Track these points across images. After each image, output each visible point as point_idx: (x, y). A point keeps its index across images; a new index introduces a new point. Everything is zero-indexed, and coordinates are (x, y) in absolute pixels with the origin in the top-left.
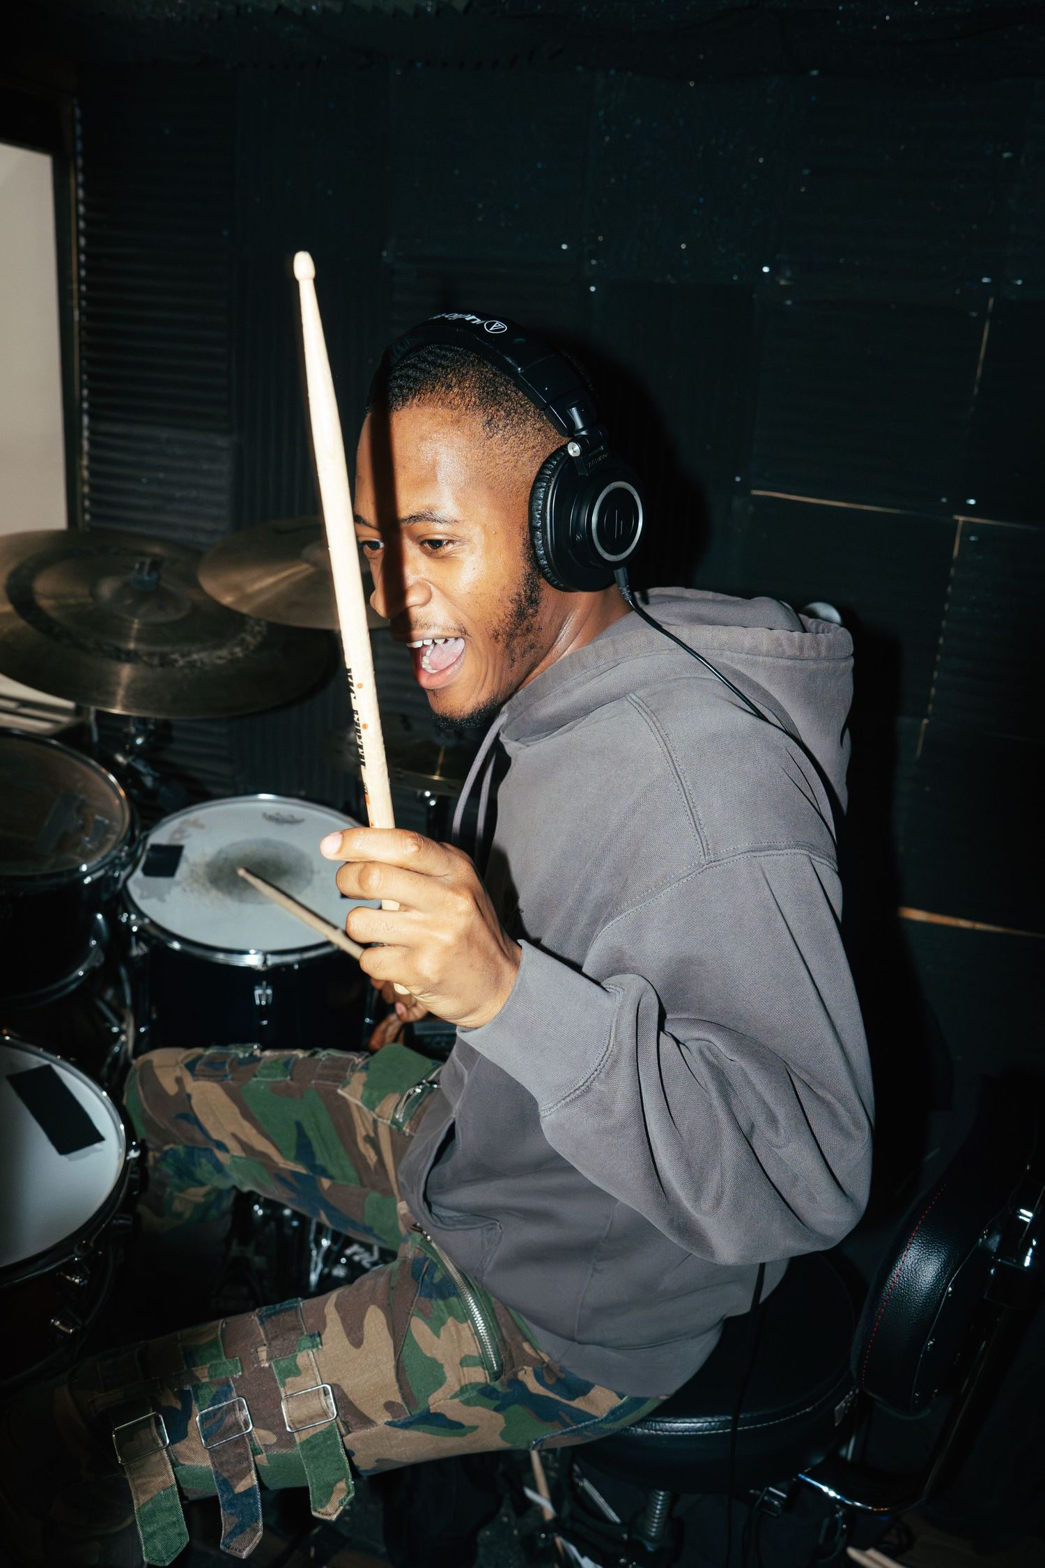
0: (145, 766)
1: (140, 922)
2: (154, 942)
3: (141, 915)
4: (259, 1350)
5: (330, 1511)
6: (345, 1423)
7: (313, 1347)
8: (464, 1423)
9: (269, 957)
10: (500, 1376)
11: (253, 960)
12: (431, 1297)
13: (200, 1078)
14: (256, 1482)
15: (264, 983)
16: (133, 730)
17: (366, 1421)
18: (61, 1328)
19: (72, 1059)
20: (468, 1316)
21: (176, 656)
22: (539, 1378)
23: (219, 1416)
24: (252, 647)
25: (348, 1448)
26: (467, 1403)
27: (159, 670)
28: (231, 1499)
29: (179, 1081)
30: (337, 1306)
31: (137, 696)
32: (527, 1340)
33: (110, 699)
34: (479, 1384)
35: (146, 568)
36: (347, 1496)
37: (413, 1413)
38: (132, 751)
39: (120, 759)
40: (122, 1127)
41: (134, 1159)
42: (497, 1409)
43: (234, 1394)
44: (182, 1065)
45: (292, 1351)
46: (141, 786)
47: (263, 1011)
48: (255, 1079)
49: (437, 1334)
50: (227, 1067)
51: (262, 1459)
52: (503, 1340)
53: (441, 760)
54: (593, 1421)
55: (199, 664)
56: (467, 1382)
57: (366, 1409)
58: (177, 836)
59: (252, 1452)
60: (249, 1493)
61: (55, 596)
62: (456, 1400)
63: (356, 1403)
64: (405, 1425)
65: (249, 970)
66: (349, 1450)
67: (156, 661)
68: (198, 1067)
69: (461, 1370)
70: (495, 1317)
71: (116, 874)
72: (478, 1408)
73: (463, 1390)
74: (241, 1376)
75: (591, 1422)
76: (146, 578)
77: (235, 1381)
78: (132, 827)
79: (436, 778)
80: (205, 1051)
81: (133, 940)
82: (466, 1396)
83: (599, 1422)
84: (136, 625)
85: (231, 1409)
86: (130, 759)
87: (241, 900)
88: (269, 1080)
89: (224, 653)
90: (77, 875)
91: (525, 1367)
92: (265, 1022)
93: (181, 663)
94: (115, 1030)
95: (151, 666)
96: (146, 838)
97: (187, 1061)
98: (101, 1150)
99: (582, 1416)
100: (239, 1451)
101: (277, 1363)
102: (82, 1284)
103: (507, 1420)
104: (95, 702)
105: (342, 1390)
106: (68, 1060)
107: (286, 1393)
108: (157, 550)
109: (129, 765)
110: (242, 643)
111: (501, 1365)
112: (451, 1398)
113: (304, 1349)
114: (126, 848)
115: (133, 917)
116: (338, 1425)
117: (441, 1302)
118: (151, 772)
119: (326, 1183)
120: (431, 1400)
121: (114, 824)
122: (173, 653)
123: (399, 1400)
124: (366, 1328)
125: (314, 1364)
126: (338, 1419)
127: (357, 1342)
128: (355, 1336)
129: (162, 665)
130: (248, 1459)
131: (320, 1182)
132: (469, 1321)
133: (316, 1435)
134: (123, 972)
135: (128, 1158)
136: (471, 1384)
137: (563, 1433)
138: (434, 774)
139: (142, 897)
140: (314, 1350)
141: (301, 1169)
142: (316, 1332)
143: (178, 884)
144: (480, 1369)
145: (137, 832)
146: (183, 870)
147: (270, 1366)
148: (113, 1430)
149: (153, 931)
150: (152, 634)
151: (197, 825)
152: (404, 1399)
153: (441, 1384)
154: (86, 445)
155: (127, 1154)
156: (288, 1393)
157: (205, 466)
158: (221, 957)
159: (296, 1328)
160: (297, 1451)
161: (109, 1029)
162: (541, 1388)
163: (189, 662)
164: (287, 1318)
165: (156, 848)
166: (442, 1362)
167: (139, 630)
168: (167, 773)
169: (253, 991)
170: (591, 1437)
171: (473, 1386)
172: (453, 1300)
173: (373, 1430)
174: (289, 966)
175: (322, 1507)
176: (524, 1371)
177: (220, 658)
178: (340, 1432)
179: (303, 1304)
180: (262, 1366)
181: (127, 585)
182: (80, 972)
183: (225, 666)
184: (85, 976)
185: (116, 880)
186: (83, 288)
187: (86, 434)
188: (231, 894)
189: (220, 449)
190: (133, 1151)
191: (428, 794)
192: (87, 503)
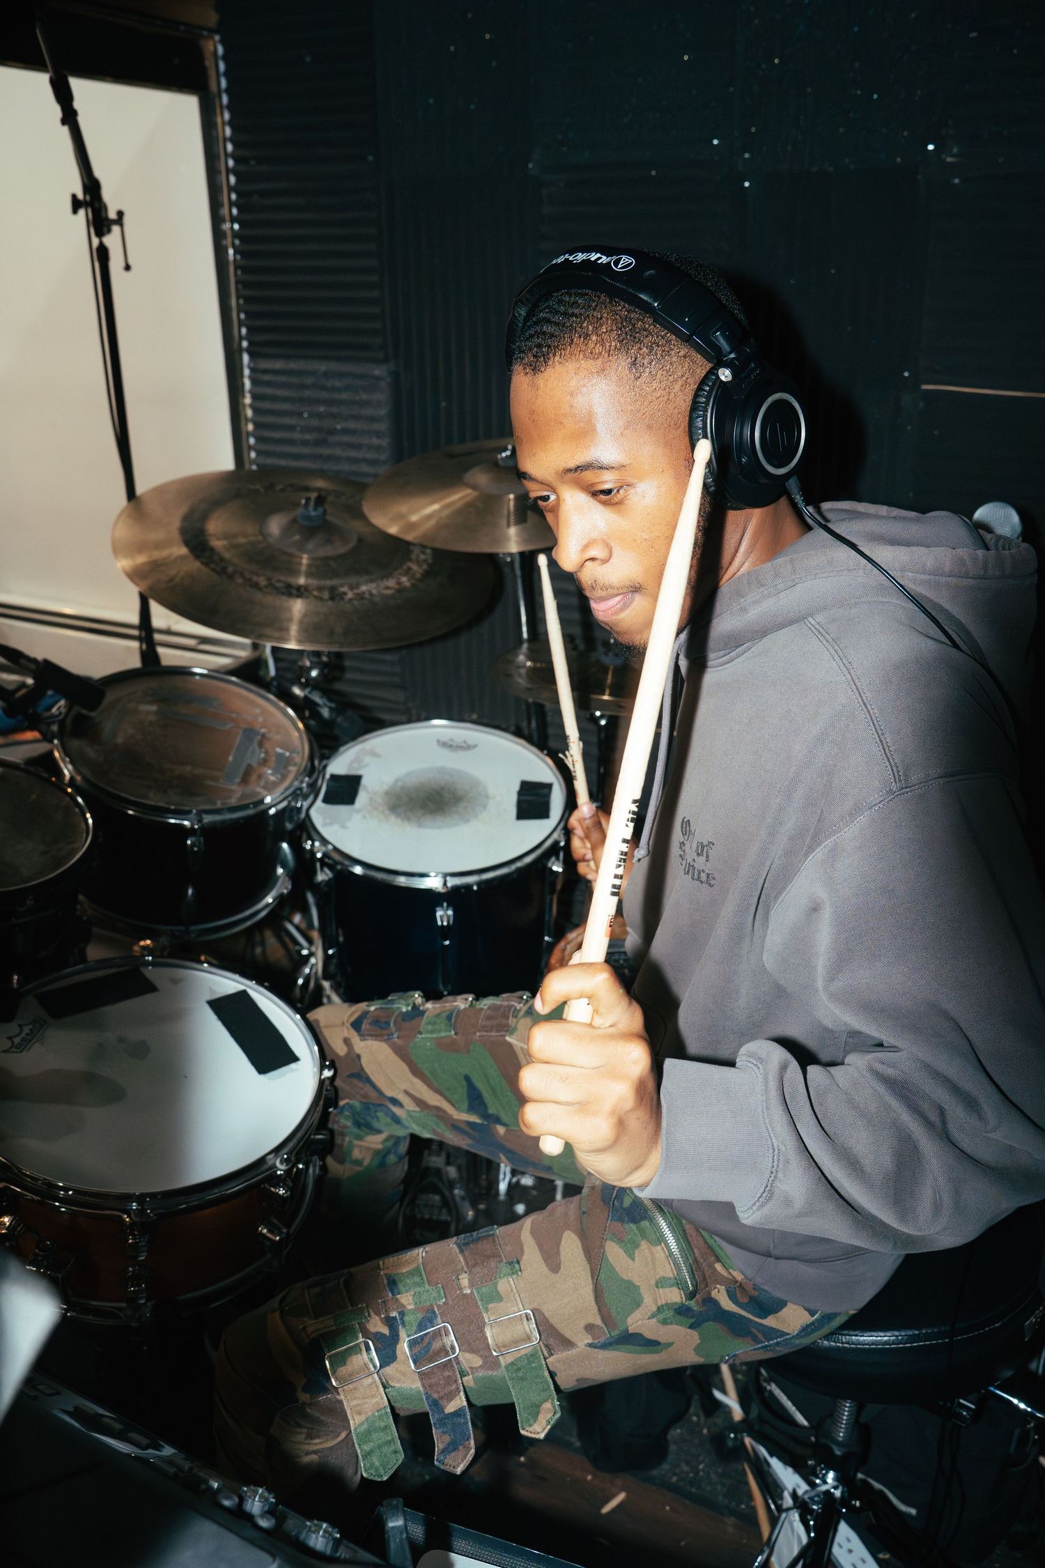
0: (322, 697)
1: (324, 849)
2: (339, 867)
3: (325, 842)
4: (460, 1277)
5: (537, 1428)
6: (547, 1346)
7: (513, 1273)
8: (660, 1341)
9: (448, 878)
11: (434, 883)
12: (622, 1221)
14: (465, 1403)
15: (445, 904)
16: (308, 664)
17: (568, 1343)
18: (269, 1235)
19: (266, 984)
20: (661, 1239)
21: (344, 589)
23: (426, 1341)
24: (418, 576)
25: (551, 1369)
26: (664, 1322)
27: (330, 603)
28: (442, 1418)
31: (310, 630)
33: (283, 633)
34: (676, 1303)
35: (312, 503)
36: (554, 1415)
37: (612, 1334)
38: (308, 684)
39: (297, 691)
40: (316, 1048)
42: (691, 1327)
43: (439, 1320)
45: (492, 1277)
46: (316, 714)
47: (445, 932)
51: (468, 1380)
53: (609, 680)
54: (785, 1337)
55: (367, 596)
56: (664, 1302)
57: (568, 1334)
58: (356, 765)
59: (460, 1374)
60: (458, 1413)
61: (225, 536)
62: (654, 1320)
64: (604, 1346)
65: (429, 892)
67: (326, 595)
70: (687, 1239)
71: (299, 805)
72: (674, 1327)
74: (444, 1303)
75: (782, 1339)
76: (313, 513)
77: (439, 1307)
78: (311, 758)
79: (606, 697)
81: (318, 865)
82: (661, 1317)
83: (791, 1338)
84: (305, 560)
85: (437, 1334)
86: (307, 691)
87: (420, 826)
89: (391, 583)
90: (262, 807)
92: (447, 943)
93: (350, 595)
94: (305, 952)
95: (321, 599)
96: (325, 767)
98: (297, 1070)
99: (771, 1333)
100: (447, 1373)
101: (477, 1289)
102: (285, 1195)
104: (269, 638)
105: (543, 1314)
106: (262, 985)
107: (489, 1318)
108: (320, 483)
109: (306, 697)
110: (408, 572)
111: (696, 1286)
112: (649, 1319)
114: (307, 779)
115: (317, 844)
116: (541, 1350)
117: (633, 1226)
118: (329, 704)
120: (630, 1320)
121: (295, 756)
122: (342, 586)
123: (599, 1322)
124: (563, 1253)
125: (515, 1290)
126: (541, 1343)
127: (555, 1267)
128: (552, 1261)
129: (332, 599)
130: (456, 1381)
132: (663, 1244)
134: (310, 899)
135: (322, 1077)
137: (755, 1349)
138: (604, 695)
139: (325, 825)
140: (514, 1277)
142: (515, 1260)
143: (358, 811)
144: (675, 1290)
145: (316, 763)
146: (362, 798)
147: (472, 1291)
149: (337, 857)
150: (322, 568)
151: (375, 754)
152: (603, 1320)
153: (638, 1305)
154: (247, 384)
155: (321, 1074)
157: (364, 397)
158: (402, 881)
159: (496, 1255)
161: (299, 952)
162: (734, 1306)
163: (358, 594)
164: (485, 1246)
165: (333, 777)
166: (637, 1284)
167: (309, 566)
168: (343, 704)
169: (435, 912)
170: (782, 1351)
172: (645, 1224)
174: (468, 887)
175: (531, 1425)
176: (717, 1290)
177: (387, 588)
178: (543, 1355)
180: (464, 1292)
181: (294, 521)
182: (269, 900)
183: (393, 596)
184: (275, 903)
185: (299, 810)
186: (236, 226)
187: (247, 372)
188: (409, 819)
189: (378, 378)
190: (326, 1070)
191: (598, 713)
192: (252, 441)
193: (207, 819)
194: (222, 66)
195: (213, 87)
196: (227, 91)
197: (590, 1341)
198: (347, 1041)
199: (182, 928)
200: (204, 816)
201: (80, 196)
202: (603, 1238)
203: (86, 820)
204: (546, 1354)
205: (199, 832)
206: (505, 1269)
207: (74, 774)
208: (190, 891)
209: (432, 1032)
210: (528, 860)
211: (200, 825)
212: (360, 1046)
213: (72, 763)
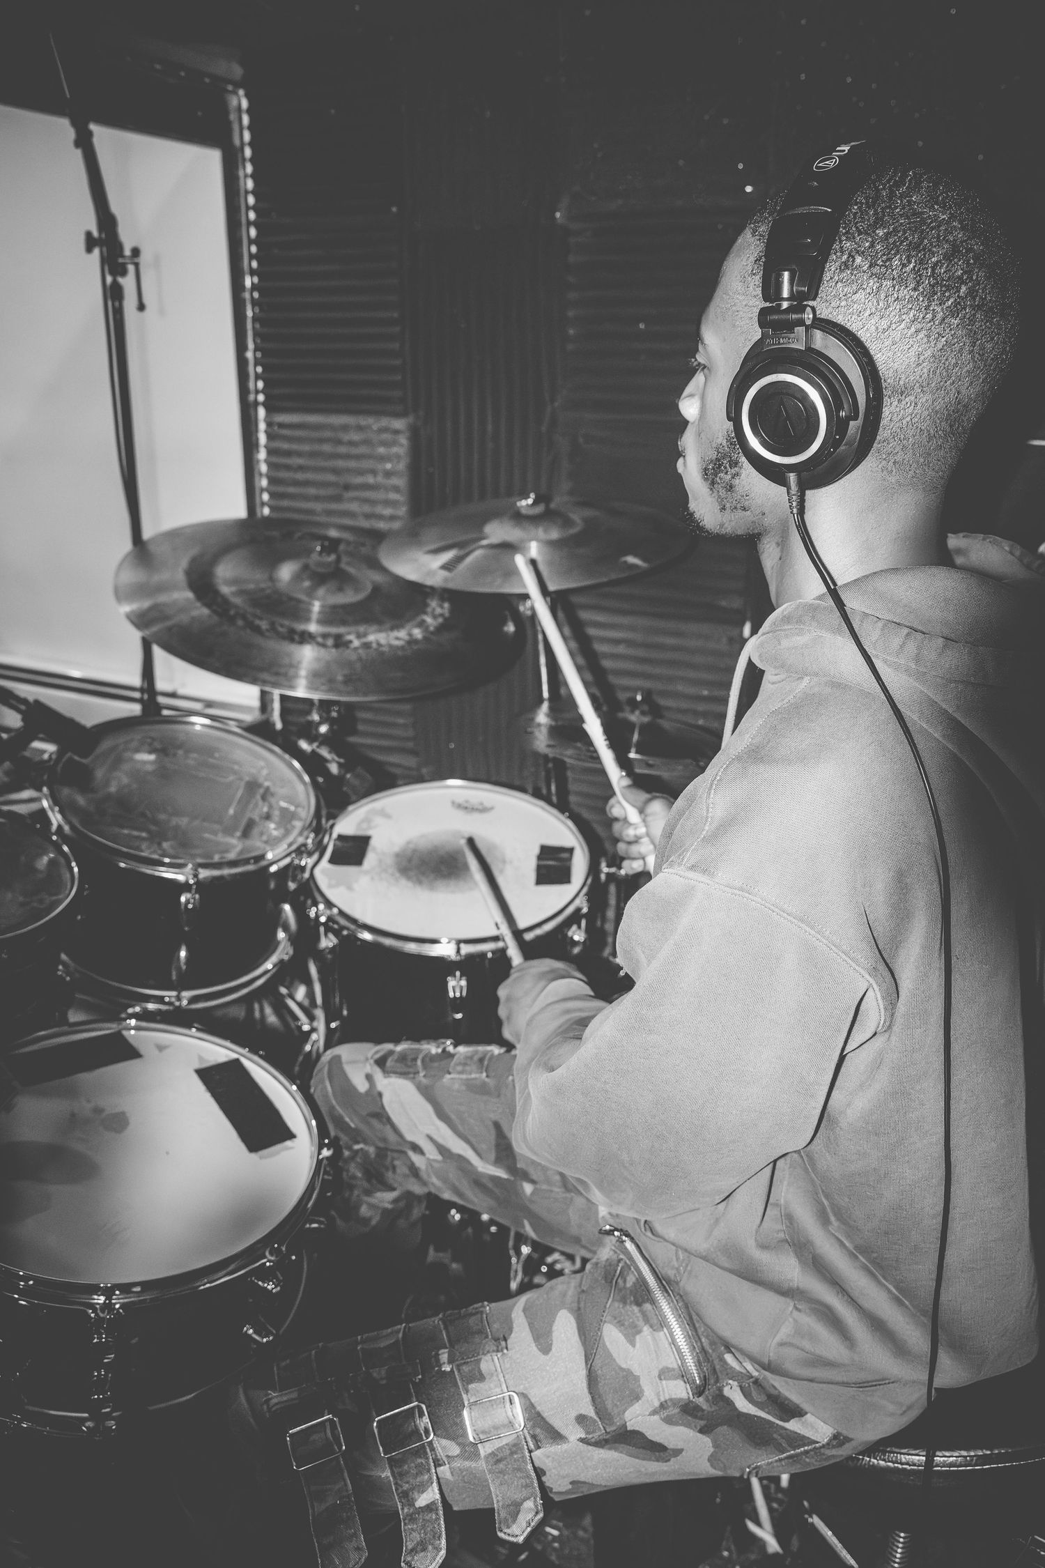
0: (330, 752)
1: (328, 912)
2: (345, 933)
3: (329, 904)
5: (517, 1532)
6: (534, 1437)
7: (498, 1351)
8: (666, 1444)
9: (462, 945)
10: (703, 1391)
11: (445, 950)
12: (625, 1303)
13: (391, 1075)
14: (438, 1496)
15: (458, 973)
16: (317, 716)
17: (557, 1436)
18: (256, 1337)
19: (261, 1052)
21: (351, 637)
22: (746, 1394)
24: (432, 629)
25: (536, 1465)
26: (669, 1421)
27: (335, 652)
28: (413, 1513)
29: (369, 1077)
30: (524, 1310)
31: (319, 677)
33: (290, 682)
34: (681, 1400)
36: (535, 1516)
37: (608, 1430)
38: (317, 739)
39: (304, 745)
40: (314, 1123)
41: (327, 1158)
42: (701, 1431)
44: (372, 1061)
45: (473, 1356)
46: (326, 772)
47: (457, 1004)
48: (448, 1076)
49: (633, 1344)
50: (419, 1062)
52: (703, 1350)
53: (636, 737)
54: (813, 1446)
55: (374, 645)
57: (557, 1423)
58: (364, 825)
59: (434, 1462)
60: (430, 1508)
61: (234, 582)
62: (656, 1417)
63: (545, 1415)
64: (599, 1444)
65: (440, 960)
66: (539, 1468)
67: (331, 642)
68: (389, 1063)
69: (659, 1384)
70: (694, 1325)
71: (303, 863)
72: (682, 1429)
73: (663, 1406)
75: (810, 1447)
76: (326, 560)
77: (414, 1384)
78: (318, 814)
79: (632, 755)
80: (395, 1046)
81: (322, 929)
83: (821, 1447)
84: (316, 607)
86: (315, 746)
87: (432, 888)
88: (464, 1076)
89: (402, 634)
90: (263, 863)
91: (730, 1382)
92: (459, 1016)
93: (357, 644)
94: (306, 1028)
95: (326, 648)
96: (332, 826)
97: (377, 1056)
98: (292, 1148)
99: (797, 1440)
101: (458, 1366)
102: (274, 1291)
103: (716, 1445)
106: (256, 1053)
107: (469, 1400)
109: (313, 751)
110: (422, 624)
111: (705, 1379)
113: (488, 1352)
114: (313, 836)
115: (322, 908)
116: (525, 1439)
117: (636, 1309)
118: (336, 758)
119: (528, 1188)
121: (300, 810)
122: (349, 634)
124: (555, 1334)
125: (499, 1370)
126: (526, 1431)
127: (546, 1349)
128: (543, 1340)
129: (337, 647)
130: (429, 1470)
131: (522, 1186)
133: (503, 1447)
134: (313, 970)
135: (321, 1157)
136: (671, 1400)
139: (330, 886)
141: (502, 1174)
143: (367, 872)
144: (680, 1383)
145: (324, 821)
146: (370, 859)
147: (452, 1369)
148: (288, 1433)
149: (343, 922)
150: (333, 615)
151: (384, 814)
152: (597, 1413)
154: (262, 438)
155: (319, 1153)
156: (471, 1401)
157: (382, 451)
158: (412, 947)
160: (482, 1465)
161: (301, 1028)
163: (365, 644)
165: (340, 837)
167: (320, 612)
168: (352, 758)
169: (446, 983)
170: (813, 1463)
171: (674, 1402)
172: (647, 1306)
173: (565, 1446)
174: (482, 955)
175: (508, 1527)
176: (730, 1386)
177: (397, 638)
179: (490, 1308)
180: (443, 1369)
181: (306, 567)
182: (269, 965)
183: (402, 648)
184: (274, 970)
185: (303, 869)
186: (255, 279)
187: (262, 426)
188: (420, 882)
189: (397, 432)
190: (325, 1149)
192: (265, 497)
193: (204, 874)
194: (246, 120)
195: (237, 142)
196: (251, 144)
197: (583, 1436)
199: (174, 993)
200: (200, 870)
201: (95, 234)
202: (601, 1320)
203: (71, 869)
204: (532, 1446)
205: (194, 887)
206: (491, 1345)
208: (183, 954)
210: (548, 927)
211: (196, 879)
213: (61, 812)
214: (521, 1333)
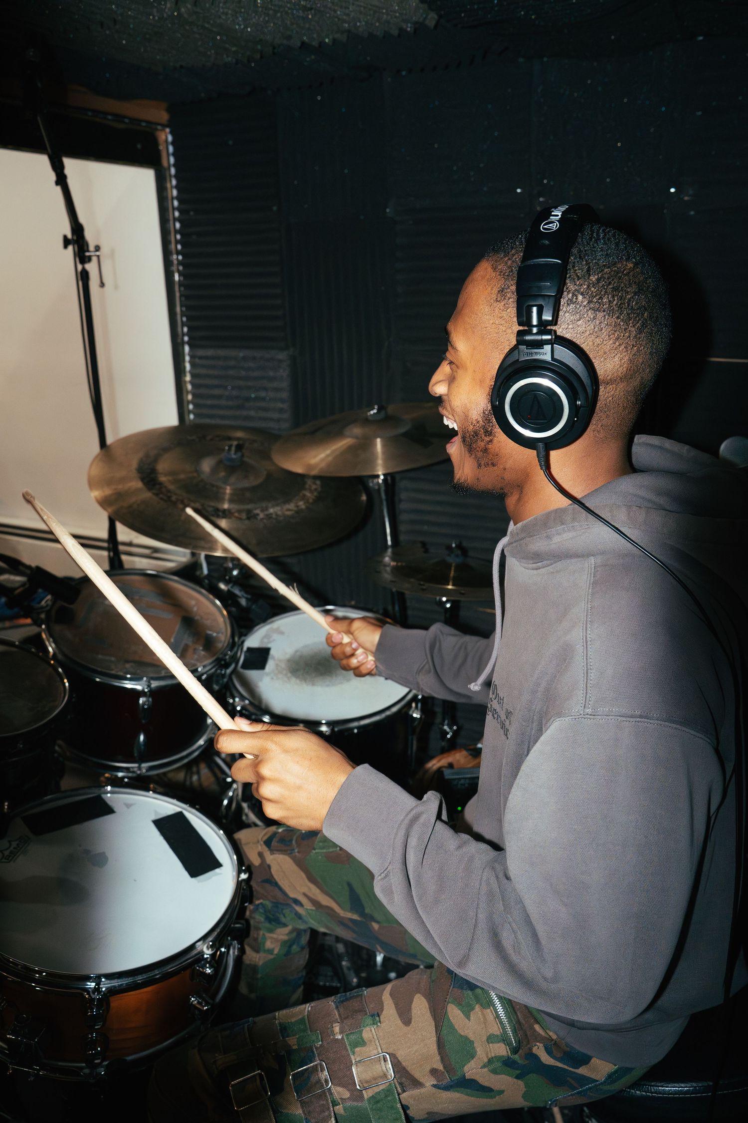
0: (240, 591)
1: (242, 703)
3: (242, 699)
4: (334, 1026)
6: (401, 1084)
7: (374, 1024)
9: (336, 726)
10: (518, 1051)
11: (324, 728)
12: (462, 988)
16: (230, 565)
17: (417, 1084)
18: (198, 1004)
19: (197, 807)
21: (258, 511)
22: (549, 1052)
24: (311, 501)
26: (494, 1072)
27: (247, 522)
30: (391, 995)
32: (538, 1023)
33: (213, 545)
35: (233, 448)
37: (452, 1079)
38: (230, 581)
39: (222, 586)
40: (235, 857)
41: (244, 880)
42: (518, 1077)
45: (358, 1027)
46: (237, 604)
49: (468, 1018)
52: (519, 1022)
53: (452, 574)
55: (274, 516)
56: (493, 1055)
57: (417, 1075)
58: (266, 640)
61: (171, 474)
62: (486, 1069)
63: (409, 1069)
64: (447, 1088)
66: (405, 1105)
67: (244, 516)
69: (488, 1046)
71: (223, 672)
72: (503, 1076)
73: (490, 1061)
76: (234, 456)
78: (233, 636)
79: (450, 587)
84: (228, 490)
86: (230, 585)
87: (313, 685)
89: (292, 506)
91: (538, 1044)
93: (261, 516)
95: (241, 519)
96: (243, 642)
98: (221, 874)
102: (211, 974)
103: (527, 1085)
104: (203, 549)
105: (397, 1058)
106: (194, 807)
108: (239, 434)
109: (229, 590)
110: (304, 498)
111: (519, 1042)
112: (481, 1068)
113: (367, 1025)
114: (229, 652)
115: (237, 700)
117: (470, 993)
118: (245, 595)
120: (466, 1069)
121: (220, 635)
122: (256, 509)
123: (441, 1068)
125: (375, 1037)
126: (395, 1080)
128: (406, 1017)
129: (248, 518)
133: (379, 1092)
135: (240, 879)
136: (496, 1057)
137: (571, 1095)
138: (449, 585)
139: (242, 686)
140: (375, 1026)
142: (376, 1013)
143: (268, 674)
145: (236, 639)
146: (270, 665)
149: (252, 711)
150: (240, 496)
151: (280, 632)
152: (445, 1068)
154: (188, 366)
155: (239, 877)
156: (357, 1060)
157: (271, 374)
159: (362, 1011)
160: (366, 1104)
161: (225, 779)
162: (552, 1059)
163: (267, 515)
164: (355, 1004)
165: (249, 649)
166: (472, 1039)
167: (231, 494)
168: (257, 595)
171: (498, 1058)
173: (423, 1090)
174: (350, 731)
177: (289, 510)
178: (397, 1090)
179: (367, 992)
181: (220, 462)
182: (201, 742)
183: (292, 517)
184: (206, 744)
185: (223, 676)
186: (180, 257)
187: (187, 358)
188: (305, 681)
189: (281, 361)
190: (243, 874)
191: (444, 599)
192: (191, 407)
193: (155, 684)
194: (171, 149)
195: (165, 164)
196: (174, 165)
197: (435, 1083)
198: (261, 855)
199: (136, 765)
200: (152, 682)
201: (69, 236)
202: (446, 1001)
203: (64, 684)
204: (400, 1091)
205: (148, 693)
206: (369, 1020)
207: (57, 651)
208: (142, 738)
209: (323, 848)
210: (394, 709)
211: (149, 688)
212: (270, 858)
213: (55, 642)
214: (389, 1010)
